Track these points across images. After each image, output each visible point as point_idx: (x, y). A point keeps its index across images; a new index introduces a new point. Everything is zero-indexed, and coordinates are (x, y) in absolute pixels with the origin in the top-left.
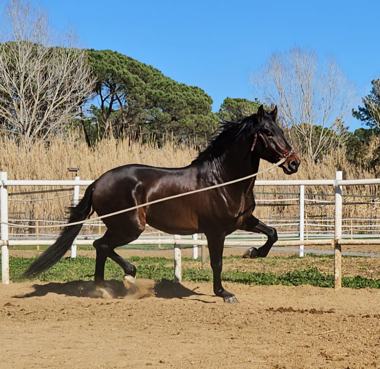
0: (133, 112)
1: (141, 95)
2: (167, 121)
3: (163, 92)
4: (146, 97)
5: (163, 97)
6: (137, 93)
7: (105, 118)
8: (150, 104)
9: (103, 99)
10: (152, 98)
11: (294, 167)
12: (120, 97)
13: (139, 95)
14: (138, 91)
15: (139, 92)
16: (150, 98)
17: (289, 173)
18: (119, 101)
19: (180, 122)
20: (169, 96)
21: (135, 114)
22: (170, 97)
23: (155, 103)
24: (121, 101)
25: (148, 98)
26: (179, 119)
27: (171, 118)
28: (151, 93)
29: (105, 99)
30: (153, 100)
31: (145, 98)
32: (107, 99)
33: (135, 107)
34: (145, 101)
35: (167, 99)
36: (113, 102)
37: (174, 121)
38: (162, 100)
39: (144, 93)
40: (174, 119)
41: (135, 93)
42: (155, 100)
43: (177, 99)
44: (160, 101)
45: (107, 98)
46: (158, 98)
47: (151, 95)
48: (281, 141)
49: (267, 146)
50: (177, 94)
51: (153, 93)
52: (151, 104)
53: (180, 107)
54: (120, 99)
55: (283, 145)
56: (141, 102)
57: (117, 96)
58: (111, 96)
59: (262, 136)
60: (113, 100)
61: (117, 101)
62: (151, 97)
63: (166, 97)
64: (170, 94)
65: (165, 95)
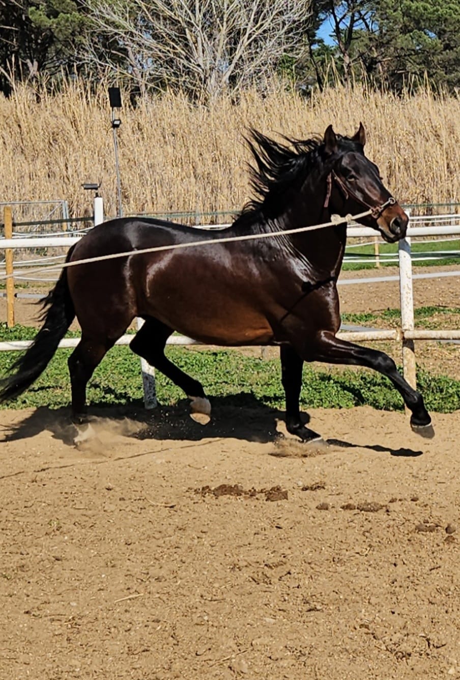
0: (385, 40)
1: (395, 11)
2: (436, 51)
3: (429, 6)
4: (404, 14)
5: (429, 13)
6: (390, 9)
7: (343, 49)
8: (410, 26)
9: (338, 20)
10: (412, 16)
11: (398, 230)
12: (365, 14)
13: (392, 11)
14: (390, 6)
15: (393, 7)
16: (409, 15)
17: (391, 241)
18: (364, 20)
19: (457, 52)
20: (437, 10)
21: (388, 42)
22: (439, 13)
23: (417, 22)
24: (367, 21)
25: (407, 16)
26: (455, 47)
27: (442, 46)
28: (409, 8)
29: (341, 20)
30: (414, 19)
31: (402, 16)
32: (343, 20)
33: (387, 31)
34: (401, 20)
35: (435, 17)
36: (354, 25)
37: (448, 51)
38: (427, 18)
39: (400, 8)
40: (447, 47)
41: (386, 9)
42: (416, 18)
43: (450, 15)
44: (424, 20)
45: (343, 18)
46: (422, 16)
47: (411, 12)
48: (372, 185)
49: (347, 197)
50: (450, 8)
51: (413, 8)
52: (412, 25)
53: (455, 28)
54: (365, 18)
55: (376, 192)
56: (395, 22)
57: (360, 14)
58: (350, 14)
59: (339, 179)
60: (353, 21)
61: (361, 21)
62: (410, 13)
63: (433, 13)
64: (439, 8)
65: (432, 10)
